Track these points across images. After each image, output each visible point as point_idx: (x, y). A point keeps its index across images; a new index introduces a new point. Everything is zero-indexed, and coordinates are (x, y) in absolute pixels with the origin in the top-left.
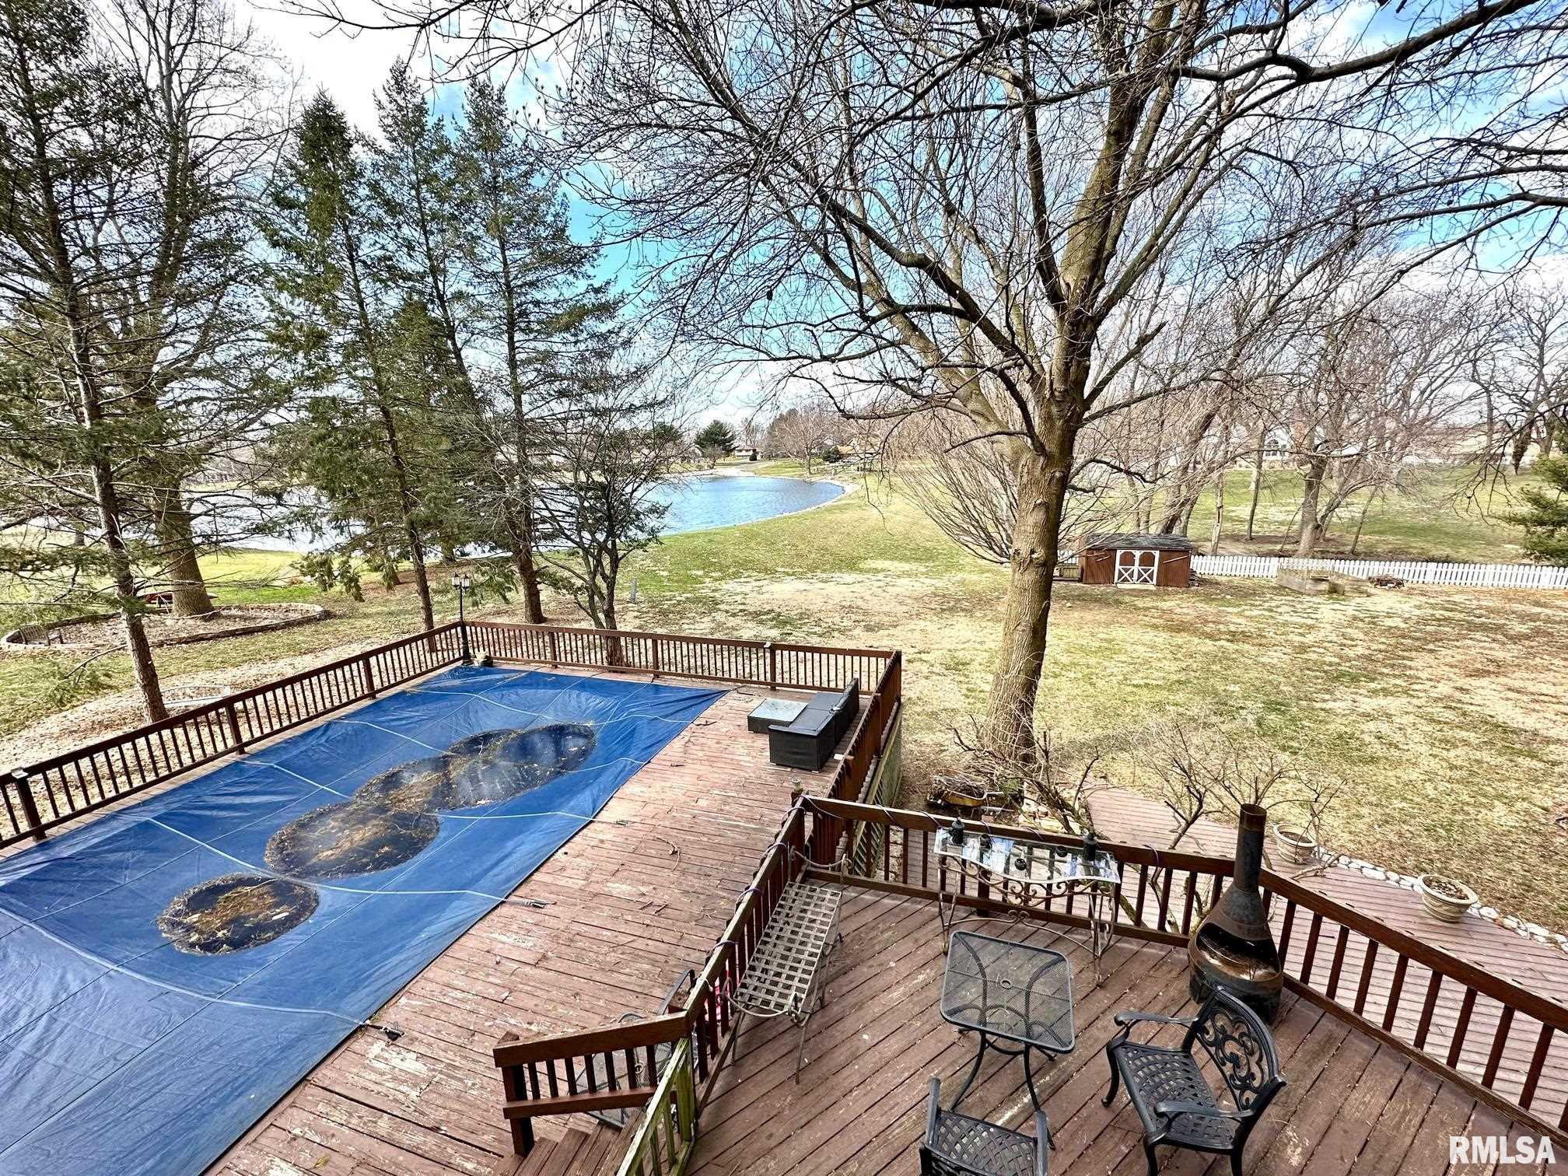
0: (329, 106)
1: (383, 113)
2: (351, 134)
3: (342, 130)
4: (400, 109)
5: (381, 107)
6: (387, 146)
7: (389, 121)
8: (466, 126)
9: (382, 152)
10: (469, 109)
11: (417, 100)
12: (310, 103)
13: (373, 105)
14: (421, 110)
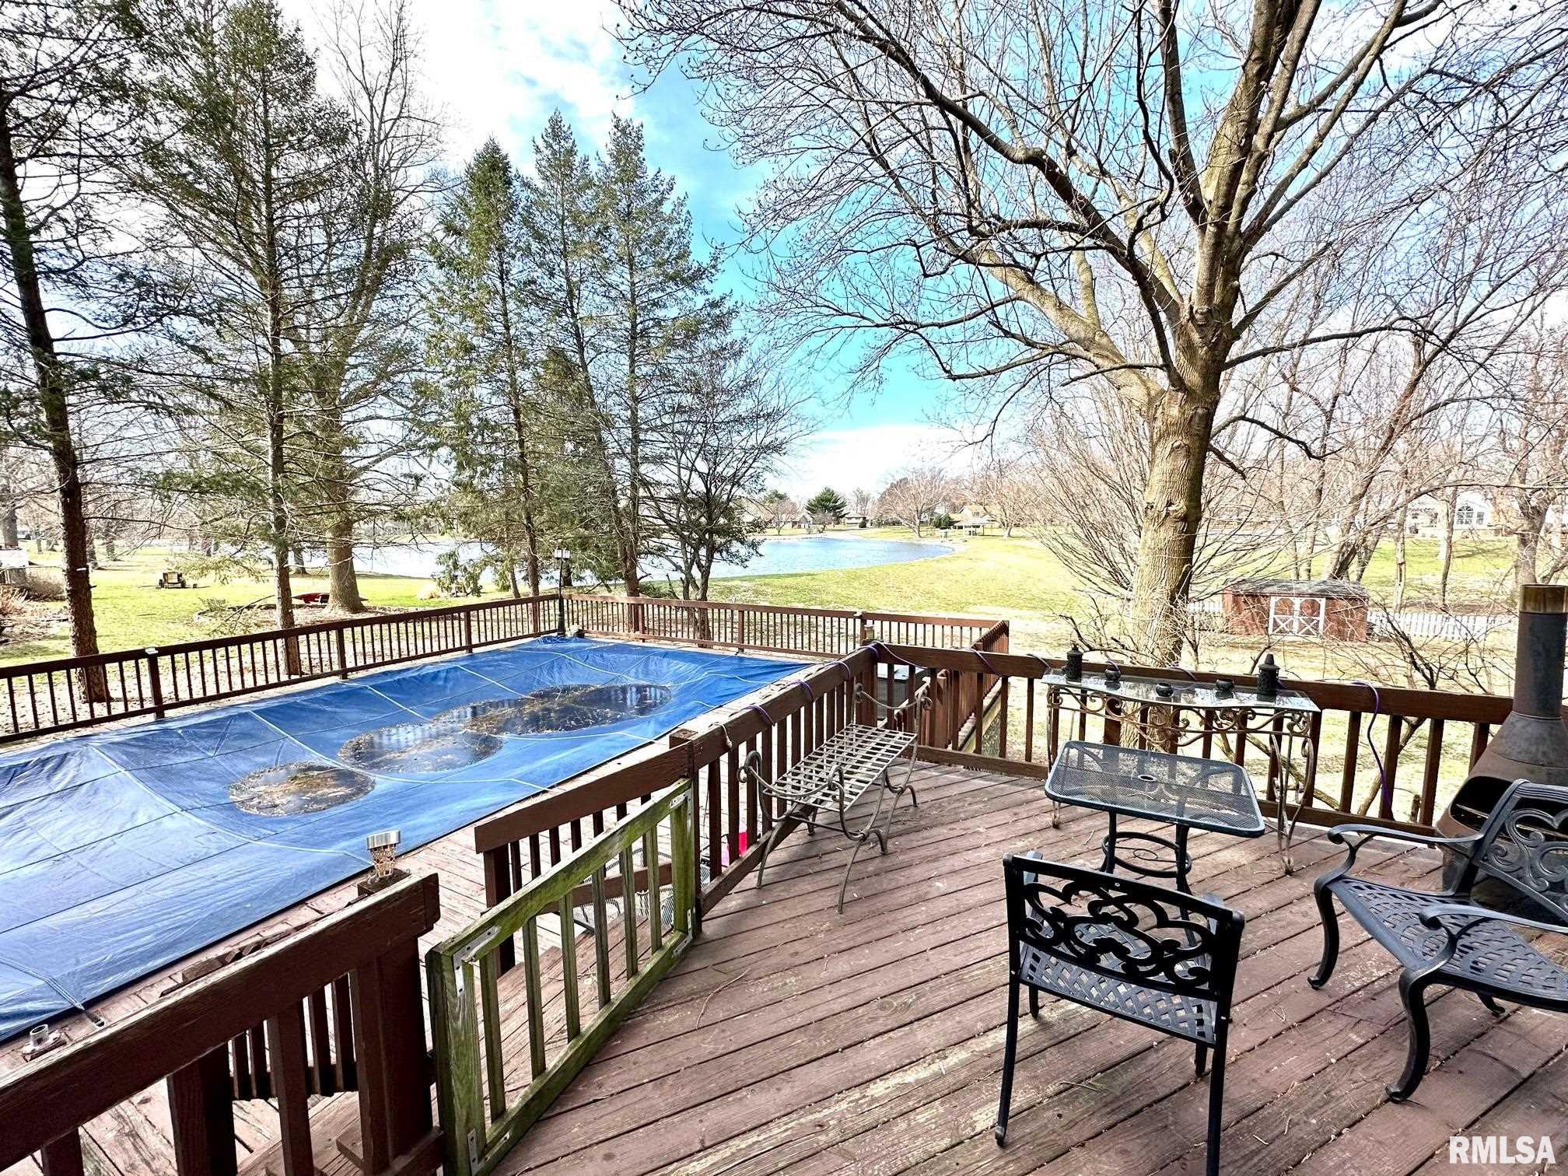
0: (496, 150)
1: (539, 157)
2: (512, 172)
3: (506, 168)
4: (554, 153)
5: (538, 150)
6: (540, 184)
7: (544, 163)
8: (608, 160)
9: (536, 190)
10: (611, 146)
11: (568, 145)
12: (481, 148)
13: (533, 149)
14: (571, 152)
